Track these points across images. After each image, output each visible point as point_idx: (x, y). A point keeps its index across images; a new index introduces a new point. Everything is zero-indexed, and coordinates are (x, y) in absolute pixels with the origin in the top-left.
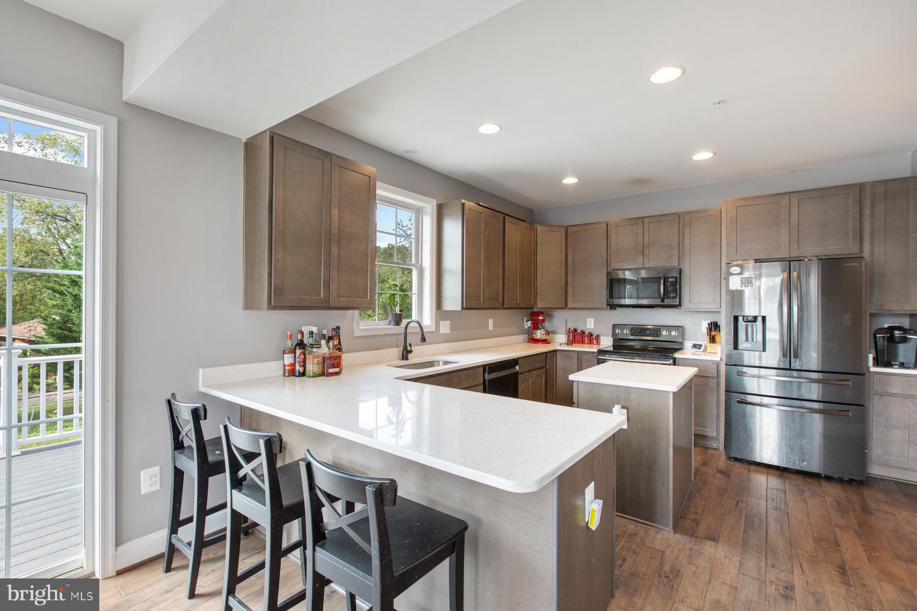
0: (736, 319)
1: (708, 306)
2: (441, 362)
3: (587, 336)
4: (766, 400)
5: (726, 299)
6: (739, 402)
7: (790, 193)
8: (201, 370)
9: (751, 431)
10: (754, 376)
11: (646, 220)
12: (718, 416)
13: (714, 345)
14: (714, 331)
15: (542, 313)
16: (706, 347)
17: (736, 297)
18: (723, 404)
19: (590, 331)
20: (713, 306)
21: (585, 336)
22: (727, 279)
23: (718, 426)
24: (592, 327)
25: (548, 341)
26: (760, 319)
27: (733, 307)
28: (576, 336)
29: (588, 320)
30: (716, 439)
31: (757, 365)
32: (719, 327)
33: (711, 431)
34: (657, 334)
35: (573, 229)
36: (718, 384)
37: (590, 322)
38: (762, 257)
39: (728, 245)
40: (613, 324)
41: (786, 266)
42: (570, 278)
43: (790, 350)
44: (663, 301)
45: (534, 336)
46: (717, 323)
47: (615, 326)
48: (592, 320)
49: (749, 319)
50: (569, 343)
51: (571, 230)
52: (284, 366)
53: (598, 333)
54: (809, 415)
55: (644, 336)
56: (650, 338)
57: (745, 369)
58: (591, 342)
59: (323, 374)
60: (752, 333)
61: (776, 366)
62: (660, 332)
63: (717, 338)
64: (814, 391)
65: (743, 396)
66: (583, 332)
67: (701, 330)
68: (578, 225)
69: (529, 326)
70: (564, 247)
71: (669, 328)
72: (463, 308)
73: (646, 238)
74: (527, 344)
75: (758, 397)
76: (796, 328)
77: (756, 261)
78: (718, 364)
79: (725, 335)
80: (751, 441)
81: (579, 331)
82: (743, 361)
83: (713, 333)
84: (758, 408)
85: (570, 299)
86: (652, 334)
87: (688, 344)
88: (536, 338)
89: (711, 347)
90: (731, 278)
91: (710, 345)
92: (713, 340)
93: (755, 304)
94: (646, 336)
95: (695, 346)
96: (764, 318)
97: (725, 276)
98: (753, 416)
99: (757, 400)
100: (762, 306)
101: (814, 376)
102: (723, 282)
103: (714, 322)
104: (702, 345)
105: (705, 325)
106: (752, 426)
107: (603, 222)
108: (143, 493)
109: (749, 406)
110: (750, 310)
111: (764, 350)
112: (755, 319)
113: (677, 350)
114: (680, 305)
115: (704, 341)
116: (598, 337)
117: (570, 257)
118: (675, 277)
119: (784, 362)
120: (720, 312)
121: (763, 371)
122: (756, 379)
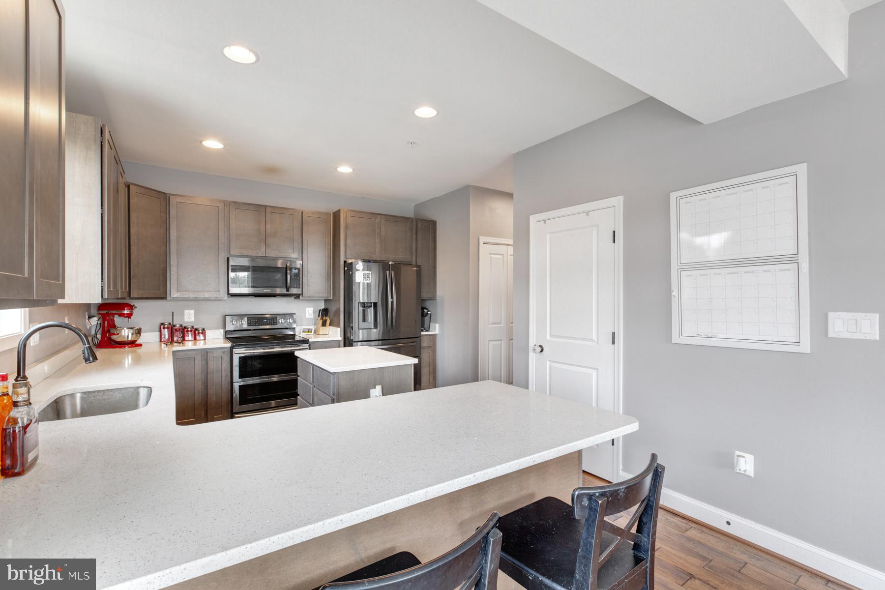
1: (321, 295)
3: (189, 331)
11: (268, 210)
13: (325, 328)
14: (325, 315)
15: (129, 306)
16: (316, 331)
19: (192, 324)
21: (186, 332)
24: (192, 319)
26: (372, 305)
28: (174, 332)
29: (186, 312)
31: (370, 339)
34: (274, 322)
37: (189, 314)
38: (366, 258)
39: (345, 246)
44: (288, 290)
45: (113, 337)
48: (192, 312)
49: (366, 305)
50: (164, 342)
53: (203, 327)
55: (262, 325)
56: (268, 327)
58: (195, 339)
60: (368, 315)
62: (276, 320)
63: (328, 322)
66: (183, 327)
67: (306, 316)
70: (165, 219)
71: (284, 315)
73: (268, 227)
76: (395, 310)
78: (339, 343)
81: (178, 326)
83: (324, 318)
85: (170, 287)
86: (270, 323)
87: (299, 330)
88: (117, 339)
90: (357, 274)
91: (322, 328)
92: (324, 323)
94: (264, 325)
95: (305, 331)
96: (375, 304)
104: (311, 330)
111: (375, 327)
114: (302, 294)
116: (203, 332)
118: (298, 268)
119: (388, 335)
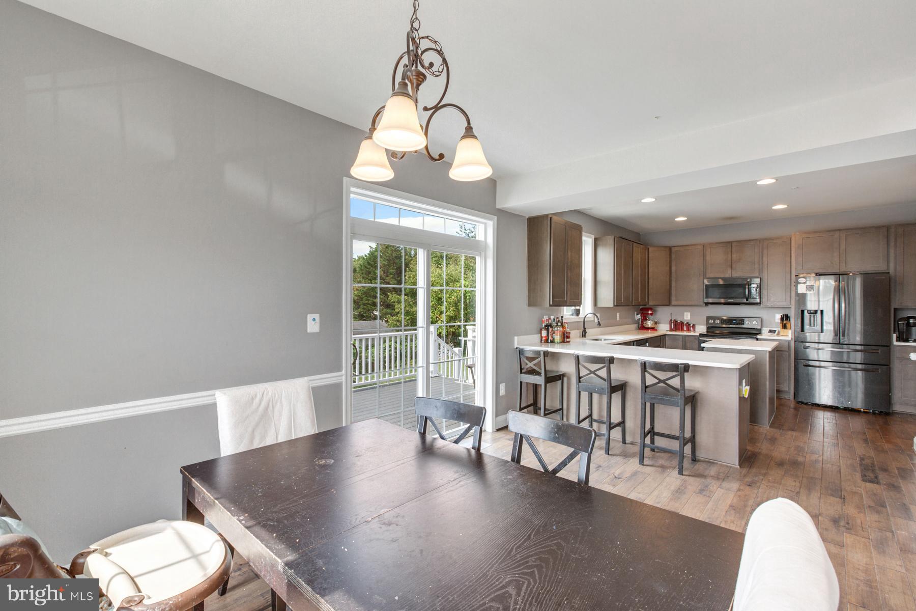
0: (803, 312)
1: (781, 304)
2: (603, 340)
3: (686, 325)
4: (823, 364)
5: (795, 299)
6: (804, 366)
7: (840, 230)
8: (516, 338)
9: (813, 384)
10: (815, 349)
11: (734, 244)
12: (789, 377)
13: (785, 330)
14: (786, 320)
15: (651, 309)
16: (779, 332)
17: (802, 298)
18: (793, 369)
19: (688, 322)
20: (784, 304)
21: (684, 325)
22: (796, 287)
23: (789, 384)
24: (689, 318)
25: (655, 329)
26: (819, 312)
27: (799, 305)
28: (678, 325)
29: (685, 313)
30: (788, 392)
31: (817, 341)
32: (789, 318)
33: (784, 387)
34: (741, 323)
35: (676, 249)
36: (789, 355)
37: (687, 315)
38: (821, 271)
39: (797, 263)
40: (707, 317)
41: (837, 278)
42: (673, 284)
43: (840, 331)
44: (747, 300)
45: (644, 325)
46: (787, 315)
47: (708, 318)
48: (689, 314)
49: (812, 312)
50: (671, 330)
51: (673, 250)
52: (542, 337)
53: (695, 323)
54: (853, 373)
55: (731, 324)
56: (734, 326)
57: (807, 344)
58: (688, 330)
59: (563, 342)
60: (814, 321)
61: (831, 342)
62: (743, 322)
63: (788, 326)
64: (858, 357)
65: (807, 362)
66: (682, 323)
67: (776, 320)
68: (680, 246)
69: (639, 318)
70: (668, 261)
71: (751, 319)
72: (614, 305)
73: (734, 256)
74: (638, 331)
75: (817, 362)
76: (843, 317)
77: (817, 274)
78: (789, 342)
79: (794, 322)
80: (813, 390)
81: (678, 322)
82: (806, 339)
83: (785, 322)
84: (817, 368)
85: (673, 298)
86: (738, 323)
87: (765, 331)
88: (646, 326)
89: (783, 332)
90: (799, 286)
91: (782, 330)
92: (784, 327)
93: (815, 301)
95: (770, 331)
96: (822, 312)
97: (794, 284)
98: (814, 374)
99: (817, 364)
100: (821, 303)
101: (859, 348)
102: (793, 288)
103: (785, 315)
104: (776, 331)
105: (778, 317)
106: (814, 381)
107: (700, 244)
108: (501, 395)
109: (810, 368)
110: (811, 305)
111: (822, 331)
112: (816, 312)
113: (757, 334)
114: (760, 303)
115: (778, 328)
116: (694, 326)
117: (673, 269)
118: (756, 284)
119: (836, 339)
120: (790, 308)
121: (821, 346)
122: (816, 350)
